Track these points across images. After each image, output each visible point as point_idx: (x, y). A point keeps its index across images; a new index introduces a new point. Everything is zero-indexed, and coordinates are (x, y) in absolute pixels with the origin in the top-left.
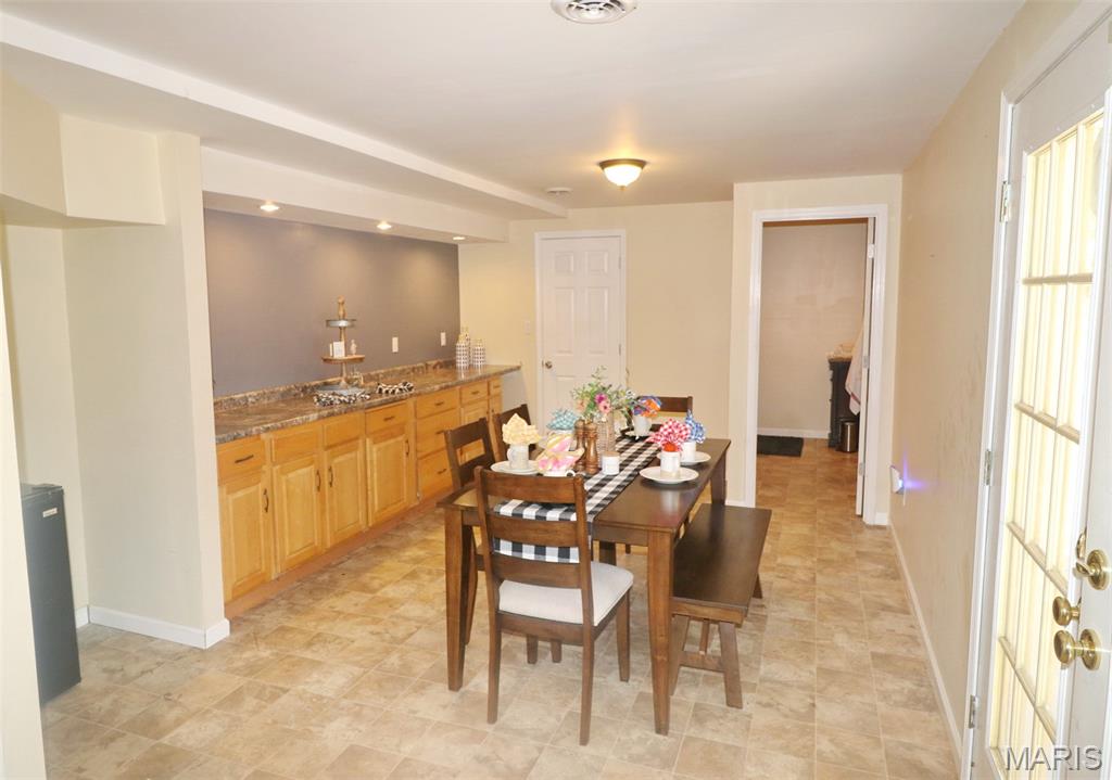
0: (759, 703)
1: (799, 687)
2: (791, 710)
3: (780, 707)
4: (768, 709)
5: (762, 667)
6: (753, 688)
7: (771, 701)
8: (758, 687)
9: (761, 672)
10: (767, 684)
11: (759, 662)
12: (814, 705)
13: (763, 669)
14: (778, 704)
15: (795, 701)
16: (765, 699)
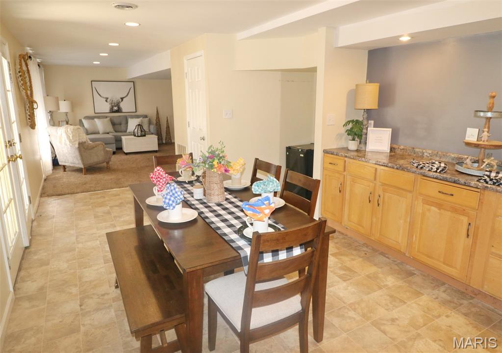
0: (108, 294)
1: (89, 312)
2: (92, 298)
3: (98, 297)
4: (103, 293)
5: (114, 314)
6: (114, 300)
7: (102, 297)
8: (112, 301)
9: (113, 310)
10: (107, 305)
11: (117, 316)
12: (80, 306)
13: (113, 313)
14: (99, 298)
15: (91, 303)
16: (106, 297)
